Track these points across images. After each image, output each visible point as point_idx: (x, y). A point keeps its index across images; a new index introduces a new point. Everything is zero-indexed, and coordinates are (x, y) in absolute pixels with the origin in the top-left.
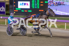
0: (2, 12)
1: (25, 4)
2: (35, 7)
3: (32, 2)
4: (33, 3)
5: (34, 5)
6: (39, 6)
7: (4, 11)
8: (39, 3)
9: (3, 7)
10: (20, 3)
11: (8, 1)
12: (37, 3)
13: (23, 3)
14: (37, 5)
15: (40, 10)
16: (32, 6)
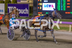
0: (25, 14)
1: (50, 6)
2: (61, 9)
3: (58, 3)
4: (58, 5)
5: (60, 6)
6: (65, 8)
7: (28, 13)
8: (65, 5)
9: (26, 9)
10: (45, 5)
11: (32, 3)
12: (63, 5)
13: (48, 5)
14: (63, 7)
15: (66, 13)
16: (58, 8)
